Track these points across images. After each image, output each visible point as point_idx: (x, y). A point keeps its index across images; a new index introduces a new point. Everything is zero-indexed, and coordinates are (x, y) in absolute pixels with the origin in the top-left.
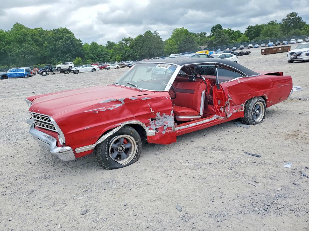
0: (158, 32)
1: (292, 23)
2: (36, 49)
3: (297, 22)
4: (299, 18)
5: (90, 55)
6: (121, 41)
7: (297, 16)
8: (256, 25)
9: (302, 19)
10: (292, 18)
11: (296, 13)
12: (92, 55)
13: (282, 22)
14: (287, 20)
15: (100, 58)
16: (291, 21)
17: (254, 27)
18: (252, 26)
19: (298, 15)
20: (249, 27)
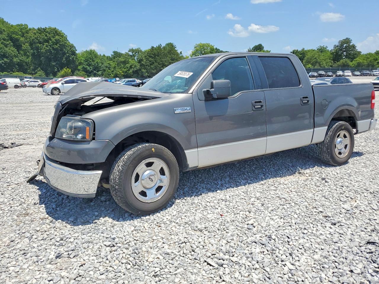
1: (345, 51)
2: (13, 51)
4: (354, 47)
6: (128, 52)
7: (351, 44)
9: (357, 48)
10: (345, 45)
17: (300, 51)
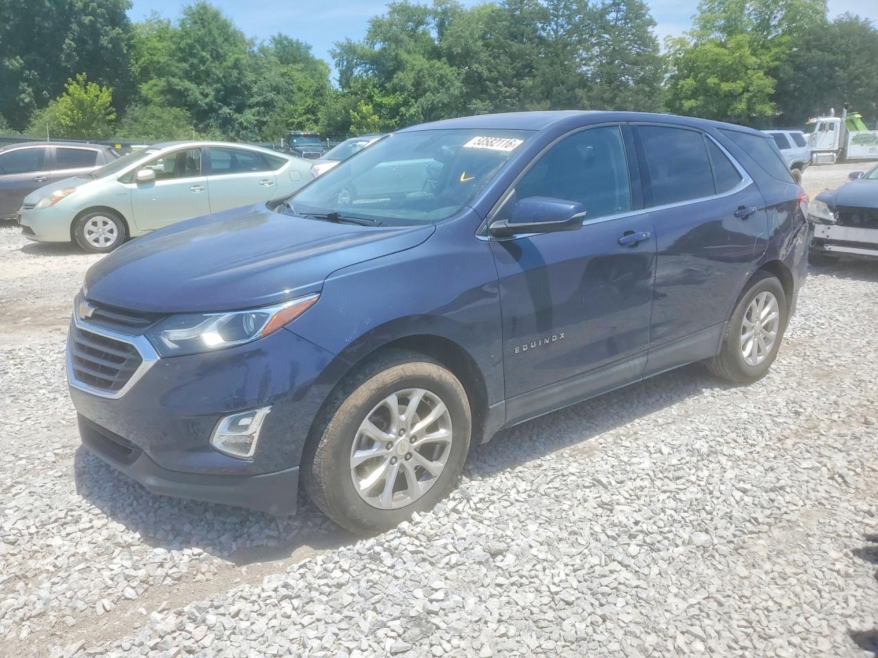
5: (175, 80)
12: (187, 84)
15: (239, 110)
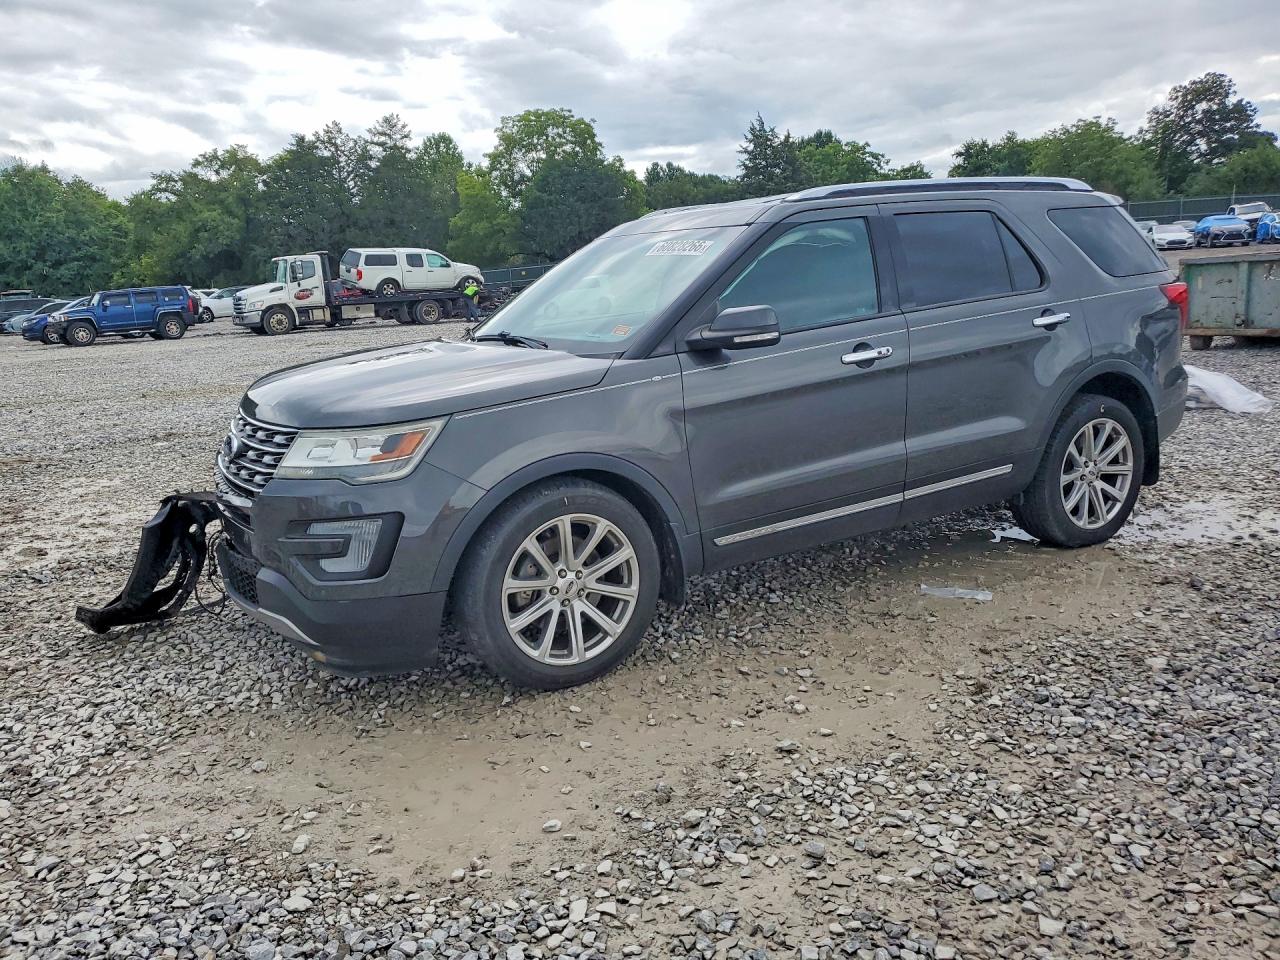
0: (404, 127)
3: (1226, 131)
8: (1009, 139)
11: (1227, 79)
13: (1146, 126)
14: (1172, 117)
16: (1199, 122)
18: (984, 144)
19: (1235, 92)
20: (968, 148)
